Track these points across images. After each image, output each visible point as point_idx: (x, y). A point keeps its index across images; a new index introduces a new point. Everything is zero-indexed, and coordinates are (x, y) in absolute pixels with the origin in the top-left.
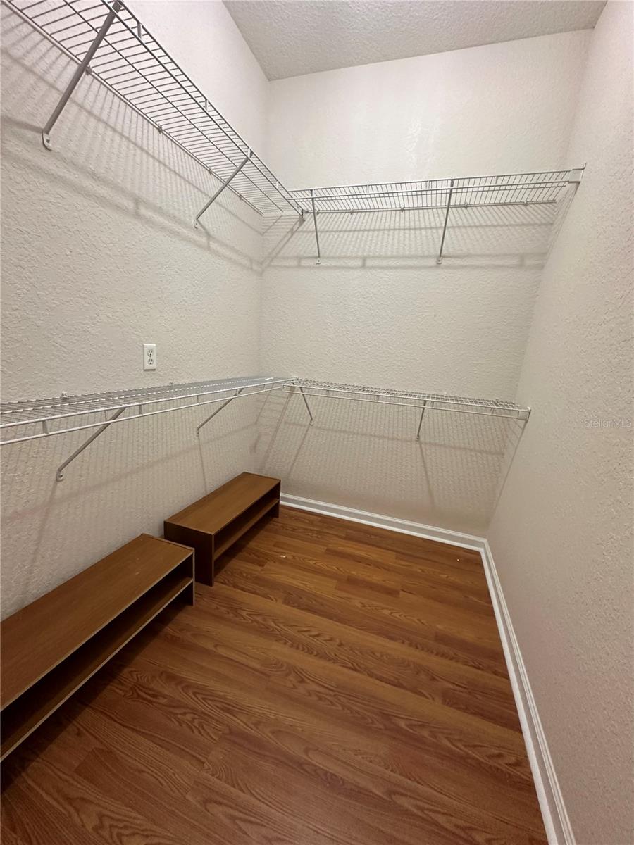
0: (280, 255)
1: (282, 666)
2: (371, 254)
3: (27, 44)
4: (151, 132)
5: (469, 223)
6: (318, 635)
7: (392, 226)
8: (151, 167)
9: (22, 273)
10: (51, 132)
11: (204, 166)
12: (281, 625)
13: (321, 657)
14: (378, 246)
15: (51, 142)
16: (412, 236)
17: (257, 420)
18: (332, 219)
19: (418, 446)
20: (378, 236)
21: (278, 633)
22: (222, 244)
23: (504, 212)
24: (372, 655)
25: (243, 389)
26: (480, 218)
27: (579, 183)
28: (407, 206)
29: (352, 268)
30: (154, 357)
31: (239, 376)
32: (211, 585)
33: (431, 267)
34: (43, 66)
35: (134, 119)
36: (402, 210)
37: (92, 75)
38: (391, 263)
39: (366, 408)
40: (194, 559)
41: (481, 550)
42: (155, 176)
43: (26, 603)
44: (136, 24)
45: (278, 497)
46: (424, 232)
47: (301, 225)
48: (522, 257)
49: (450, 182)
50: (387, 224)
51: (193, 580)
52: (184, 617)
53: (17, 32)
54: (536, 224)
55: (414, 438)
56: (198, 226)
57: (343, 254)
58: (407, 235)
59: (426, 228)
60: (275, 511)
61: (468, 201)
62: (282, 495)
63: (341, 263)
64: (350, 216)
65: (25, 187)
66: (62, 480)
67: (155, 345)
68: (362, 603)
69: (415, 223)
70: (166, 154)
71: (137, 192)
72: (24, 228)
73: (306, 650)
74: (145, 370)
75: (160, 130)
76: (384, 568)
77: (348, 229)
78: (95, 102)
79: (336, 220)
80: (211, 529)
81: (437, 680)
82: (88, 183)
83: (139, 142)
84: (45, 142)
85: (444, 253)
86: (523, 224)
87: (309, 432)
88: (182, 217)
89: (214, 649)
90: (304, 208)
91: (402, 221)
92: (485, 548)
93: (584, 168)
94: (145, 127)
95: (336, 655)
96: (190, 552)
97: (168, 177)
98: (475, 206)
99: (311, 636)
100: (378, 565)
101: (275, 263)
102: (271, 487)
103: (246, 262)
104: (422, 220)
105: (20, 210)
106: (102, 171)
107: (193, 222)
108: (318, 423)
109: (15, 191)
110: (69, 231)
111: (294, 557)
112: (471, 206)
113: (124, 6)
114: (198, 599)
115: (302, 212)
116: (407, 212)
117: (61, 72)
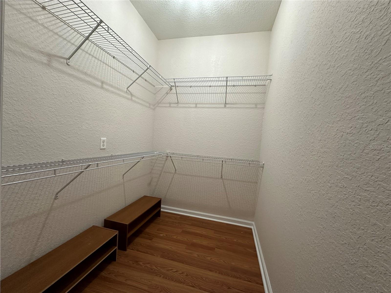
0: (162, 102)
1: (158, 288)
2: (199, 102)
3: (65, 31)
4: (110, 58)
5: (235, 92)
6: (176, 271)
7: (206, 92)
8: (109, 70)
9: (51, 110)
10: (70, 59)
11: (131, 70)
12: (159, 268)
13: (177, 282)
14: (201, 100)
15: (70, 63)
16: (215, 96)
17: (151, 171)
18: (183, 89)
19: (222, 180)
20: (201, 96)
21: (157, 271)
22: (138, 98)
23: (248, 88)
24: (201, 279)
25: (144, 157)
26: (239, 90)
27: (271, 80)
28: (212, 85)
29: (191, 107)
30: (105, 144)
31: (143, 152)
32: (125, 250)
33: (222, 108)
34: (70, 37)
35: (104, 54)
36: (210, 86)
37: (89, 40)
38: (207, 106)
39: (199, 164)
40: (118, 236)
41: (252, 227)
42: (110, 73)
43: (32, 261)
44: (107, 27)
45: (160, 207)
46: (219, 95)
47: (171, 91)
48: (256, 104)
49: (226, 78)
50: (205, 91)
51: (117, 247)
52: (111, 267)
53: (62, 27)
54: (260, 93)
55: (220, 177)
56: (128, 91)
57: (188, 102)
58: (212, 96)
59: (219, 93)
60: (159, 214)
61: (234, 84)
62: (162, 206)
63: (187, 105)
64: (190, 88)
65: (57, 78)
66: (58, 198)
67: (106, 138)
68: (197, 255)
69: (215, 91)
70: (116, 65)
71: (103, 79)
72: (55, 93)
73: (170, 279)
74: (101, 149)
75: (114, 57)
76: (208, 238)
77: (190, 93)
78: (89, 49)
79: (184, 89)
80: (127, 222)
81: (230, 288)
82: (82, 76)
83: (105, 62)
84: (68, 63)
85: (227, 102)
86: (255, 93)
87: (174, 176)
88: (121, 88)
89: (125, 282)
90: (172, 85)
91: (210, 91)
92: (253, 226)
93: (272, 75)
94: (108, 57)
95: (184, 280)
96: (116, 233)
97: (116, 74)
98: (237, 86)
99: (173, 272)
100: (205, 237)
101: (160, 105)
102: (157, 202)
103: (148, 105)
104: (218, 90)
105: (54, 87)
106: (89, 72)
107: (125, 90)
108: (178, 172)
109: (53, 80)
110: (73, 94)
111: (167, 235)
112: (236, 86)
113: (103, 22)
114: (118, 258)
115: (171, 86)
116: (212, 87)
117: (77, 40)
